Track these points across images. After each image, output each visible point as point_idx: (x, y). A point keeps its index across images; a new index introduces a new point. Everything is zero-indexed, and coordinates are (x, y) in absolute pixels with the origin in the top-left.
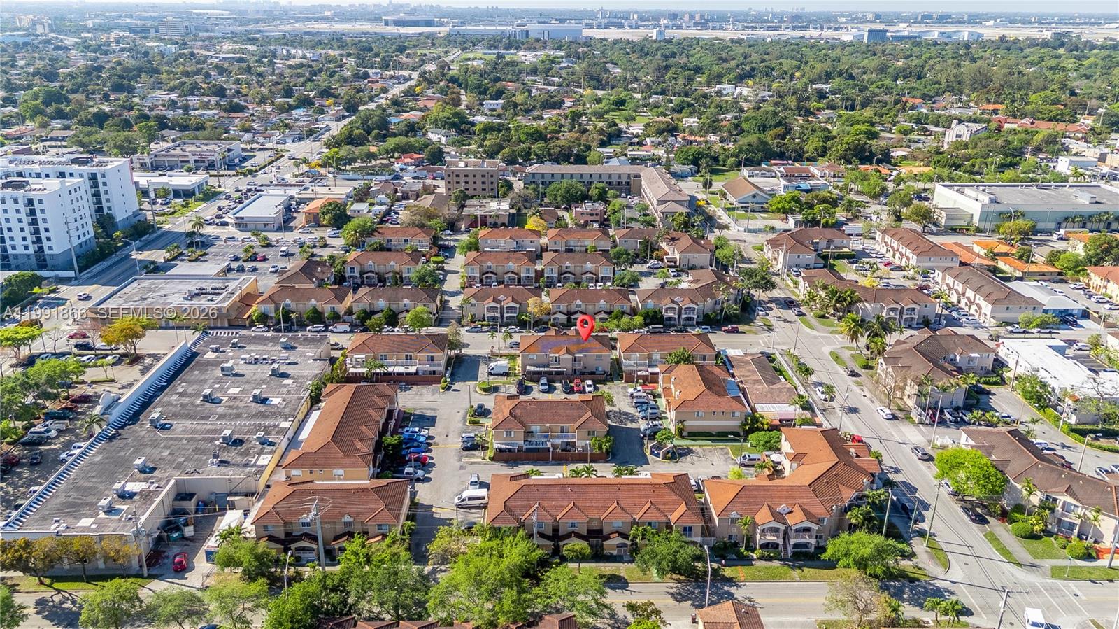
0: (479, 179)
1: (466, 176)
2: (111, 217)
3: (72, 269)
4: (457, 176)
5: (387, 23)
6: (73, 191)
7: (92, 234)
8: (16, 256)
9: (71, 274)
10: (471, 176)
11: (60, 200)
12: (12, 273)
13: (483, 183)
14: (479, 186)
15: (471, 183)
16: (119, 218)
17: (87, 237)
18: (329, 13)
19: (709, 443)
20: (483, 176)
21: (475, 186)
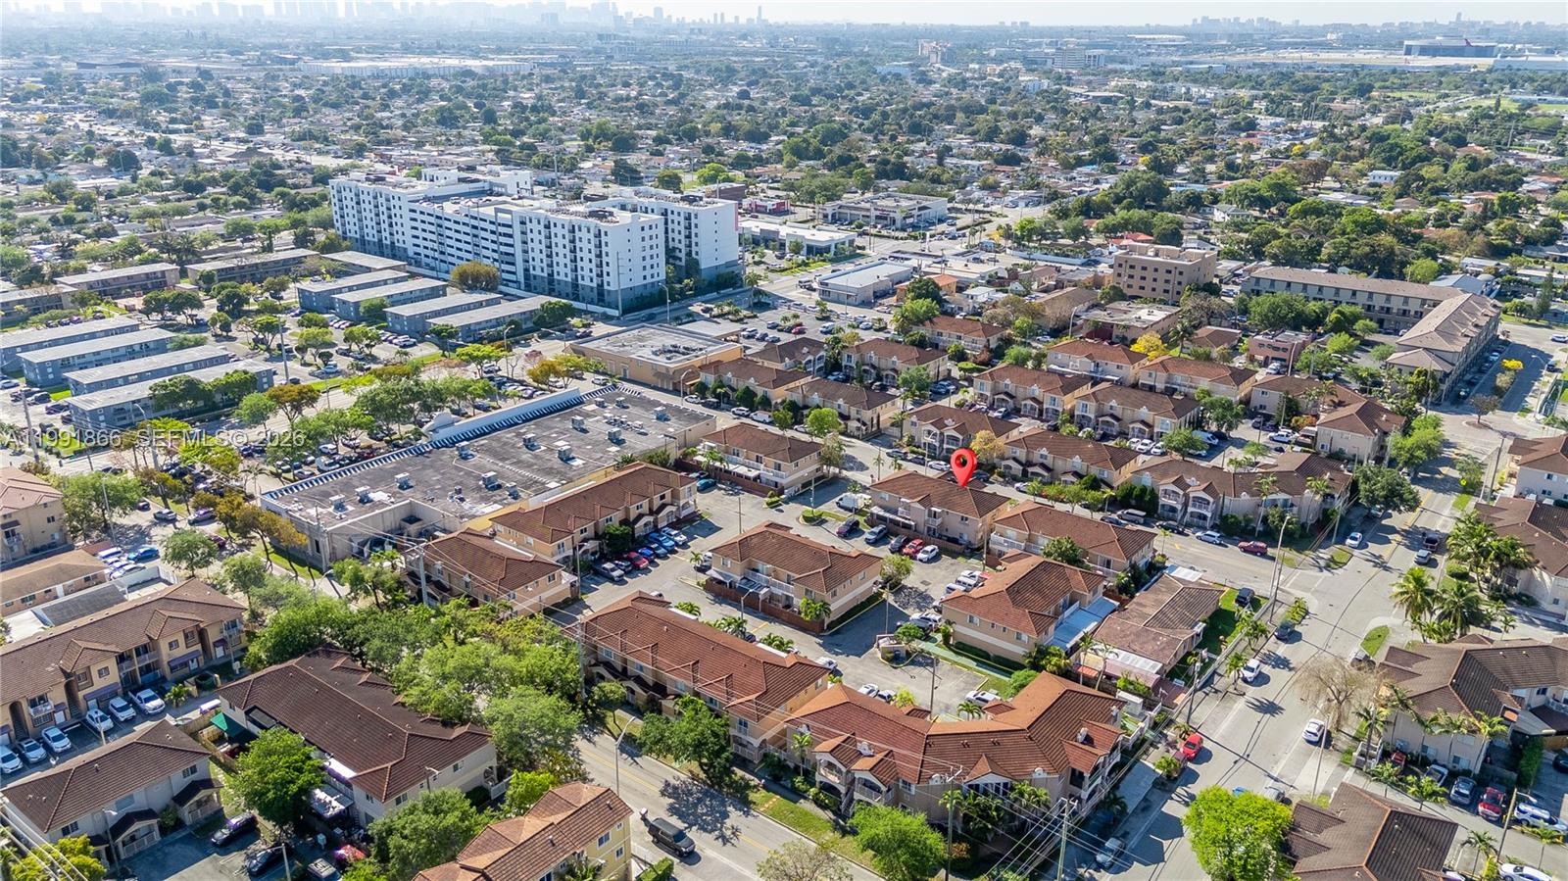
0: (1162, 276)
1: (1144, 268)
2: (697, 262)
3: (617, 308)
4: (1132, 267)
5: (1409, 51)
6: (647, 228)
7: (663, 277)
8: (584, 287)
9: (616, 313)
10: (1150, 269)
11: (628, 235)
12: (554, 300)
13: (1167, 281)
14: (1160, 286)
15: (1149, 280)
16: (703, 266)
17: (656, 279)
18: (1334, 37)
19: (973, 664)
20: (1169, 272)
21: (1154, 285)
